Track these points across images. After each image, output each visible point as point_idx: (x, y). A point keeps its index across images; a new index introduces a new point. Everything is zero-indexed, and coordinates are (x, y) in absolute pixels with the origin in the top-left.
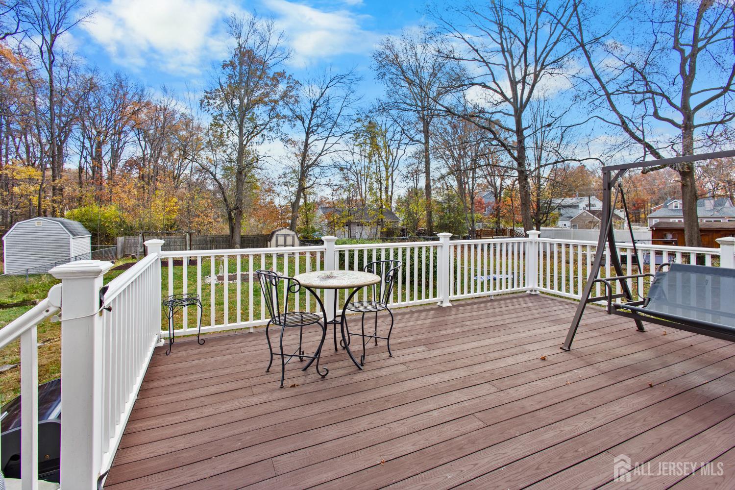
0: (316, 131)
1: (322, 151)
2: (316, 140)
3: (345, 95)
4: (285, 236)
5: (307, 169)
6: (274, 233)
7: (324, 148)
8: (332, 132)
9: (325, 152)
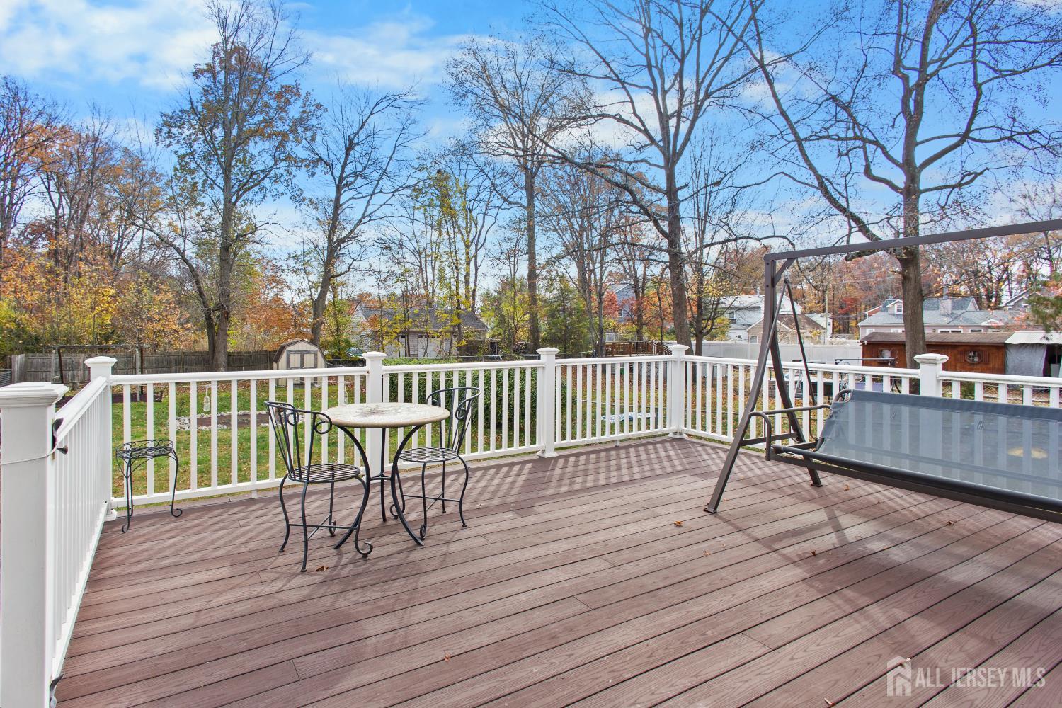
0: (352, 183)
1: (363, 217)
2: (353, 198)
3: (401, 127)
4: (303, 353)
5: (339, 245)
6: (283, 348)
7: (365, 211)
8: (380, 186)
9: (368, 219)
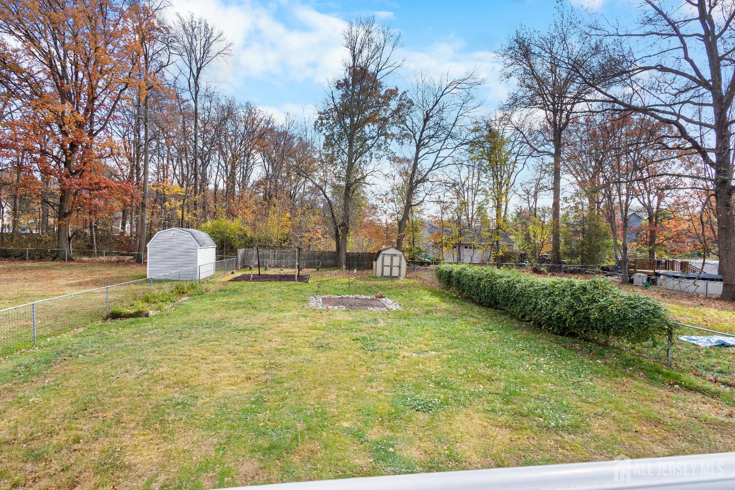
0: (427, 143)
1: (433, 166)
2: (427, 153)
3: (462, 102)
4: (393, 256)
5: (416, 185)
6: (380, 252)
7: (435, 161)
8: (446, 144)
9: (436, 167)
